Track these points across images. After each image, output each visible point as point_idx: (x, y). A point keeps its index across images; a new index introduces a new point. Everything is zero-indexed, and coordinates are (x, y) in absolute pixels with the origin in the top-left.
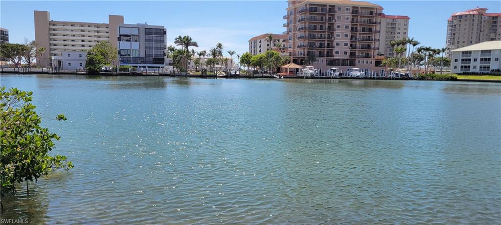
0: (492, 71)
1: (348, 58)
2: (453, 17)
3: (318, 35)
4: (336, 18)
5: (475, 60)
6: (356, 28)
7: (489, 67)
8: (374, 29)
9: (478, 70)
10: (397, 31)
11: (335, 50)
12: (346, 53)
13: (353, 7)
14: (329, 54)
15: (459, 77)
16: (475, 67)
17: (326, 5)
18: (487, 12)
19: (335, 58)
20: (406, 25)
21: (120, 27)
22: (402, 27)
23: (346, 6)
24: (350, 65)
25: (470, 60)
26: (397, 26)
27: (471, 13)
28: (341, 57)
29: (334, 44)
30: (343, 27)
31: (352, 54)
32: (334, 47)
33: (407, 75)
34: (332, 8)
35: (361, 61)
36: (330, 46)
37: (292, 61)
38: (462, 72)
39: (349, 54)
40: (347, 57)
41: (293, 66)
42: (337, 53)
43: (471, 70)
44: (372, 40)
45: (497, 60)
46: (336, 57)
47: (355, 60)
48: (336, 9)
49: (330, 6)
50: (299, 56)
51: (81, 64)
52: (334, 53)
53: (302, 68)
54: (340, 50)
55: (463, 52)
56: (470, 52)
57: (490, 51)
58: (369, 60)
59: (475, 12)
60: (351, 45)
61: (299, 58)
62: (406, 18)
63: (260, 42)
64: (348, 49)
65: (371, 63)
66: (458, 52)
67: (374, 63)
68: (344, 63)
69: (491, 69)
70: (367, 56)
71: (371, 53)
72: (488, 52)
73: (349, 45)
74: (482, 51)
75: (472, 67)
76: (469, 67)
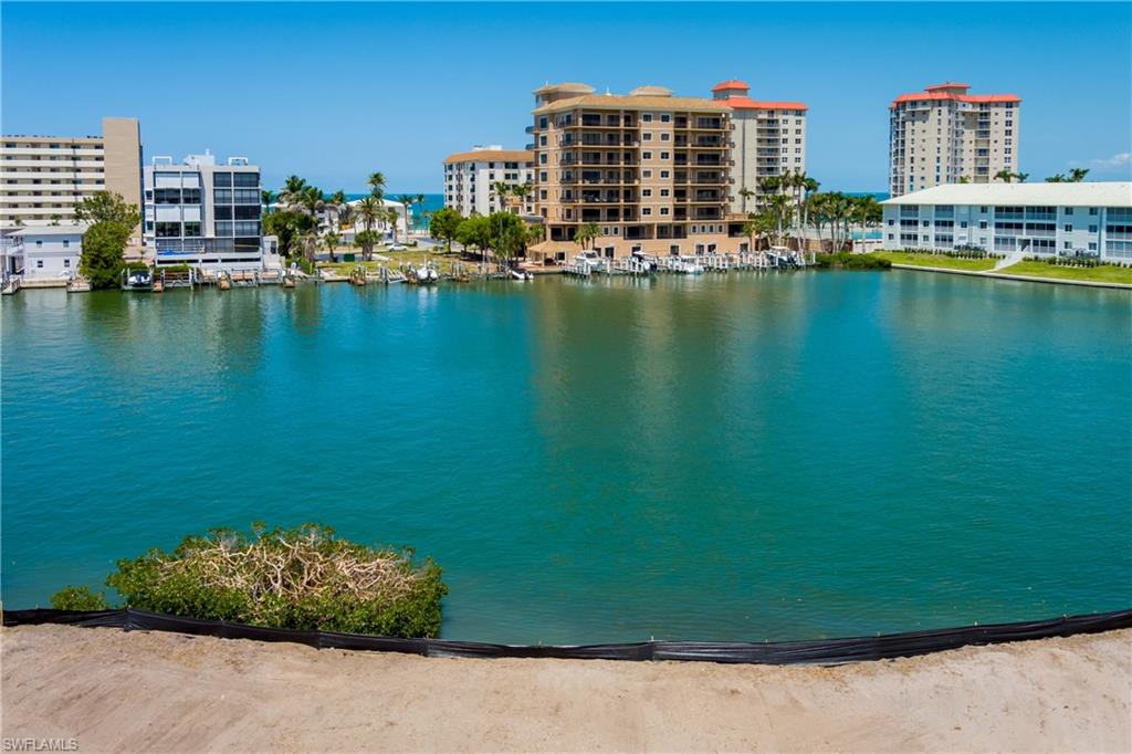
0: (958, 247)
1: (671, 221)
2: (898, 103)
4: (641, 137)
5: (926, 223)
6: (684, 156)
7: (951, 240)
8: (722, 158)
9: (931, 244)
10: (781, 137)
11: (642, 205)
12: (664, 211)
13: (677, 113)
14: (630, 213)
16: (926, 238)
17: (618, 111)
19: (642, 222)
20: (799, 123)
21: (154, 173)
23: (659, 112)
24: (675, 237)
25: (916, 223)
26: (781, 127)
28: (656, 219)
29: (640, 194)
30: (656, 156)
31: (680, 212)
32: (640, 200)
33: (791, 259)
34: (631, 116)
35: (698, 227)
36: (630, 194)
37: (549, 234)
38: (903, 247)
39: (671, 212)
40: (669, 219)
41: (552, 246)
42: (647, 211)
44: (721, 181)
45: (964, 225)
46: (644, 220)
47: (685, 225)
48: (640, 118)
49: (626, 111)
50: (564, 222)
51: (67, 261)
52: (640, 213)
53: (571, 248)
54: (654, 206)
55: (904, 207)
56: (915, 207)
57: (951, 208)
58: (715, 224)
59: (943, 96)
60: (676, 193)
61: (564, 226)
63: (472, 169)
64: (670, 202)
66: (893, 205)
67: (725, 231)
68: (663, 232)
69: (956, 243)
70: (711, 213)
71: (720, 209)
72: (949, 208)
73: (671, 193)
74: (938, 207)
75: (920, 238)
76: (916, 237)
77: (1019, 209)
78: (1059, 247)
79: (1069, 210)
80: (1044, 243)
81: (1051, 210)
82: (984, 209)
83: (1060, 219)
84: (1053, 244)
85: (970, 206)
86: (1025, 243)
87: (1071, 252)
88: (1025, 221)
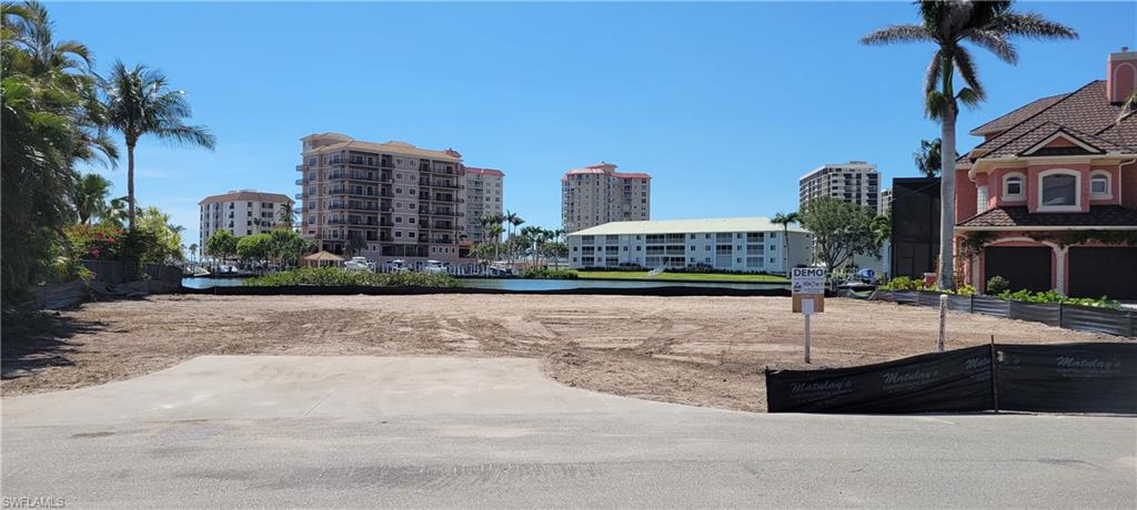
0: (622, 265)
1: (416, 243)
2: (569, 176)
3: (364, 204)
4: (394, 176)
5: (600, 249)
6: (427, 194)
7: (617, 260)
8: (454, 197)
9: (603, 264)
10: (485, 195)
11: (395, 229)
12: (412, 235)
13: (422, 160)
14: (385, 236)
15: (581, 275)
16: (600, 260)
17: (377, 155)
18: (616, 170)
19: (394, 242)
20: (498, 185)
22: (493, 188)
23: (409, 158)
24: (420, 255)
25: (593, 248)
26: (485, 188)
27: (595, 171)
28: (405, 240)
29: (393, 220)
30: (405, 192)
31: (423, 237)
32: (393, 225)
33: (509, 271)
34: (387, 160)
35: (437, 249)
36: (387, 222)
37: (321, 248)
38: (584, 267)
39: (417, 236)
40: (414, 241)
41: (325, 256)
42: (399, 234)
43: (596, 264)
44: (453, 214)
45: (626, 249)
46: (397, 241)
47: (427, 246)
48: (395, 162)
49: (383, 156)
50: (333, 239)
52: (393, 235)
53: (342, 259)
54: (403, 230)
55: (585, 237)
56: (592, 237)
57: (616, 236)
58: (450, 247)
59: (599, 171)
60: (420, 222)
61: (332, 242)
62: (499, 175)
63: (232, 207)
64: (415, 228)
65: (452, 251)
66: (576, 236)
67: (457, 253)
68: (409, 252)
69: (619, 262)
70: (446, 240)
71: (452, 235)
72: (616, 237)
73: (417, 222)
74: (608, 236)
75: (596, 260)
76: (593, 259)
77: (662, 236)
78: (687, 262)
79: (693, 236)
80: (678, 259)
81: (682, 236)
82: (638, 237)
83: (687, 243)
84: (683, 259)
85: (629, 235)
86: (666, 259)
87: (695, 263)
88: (665, 245)
